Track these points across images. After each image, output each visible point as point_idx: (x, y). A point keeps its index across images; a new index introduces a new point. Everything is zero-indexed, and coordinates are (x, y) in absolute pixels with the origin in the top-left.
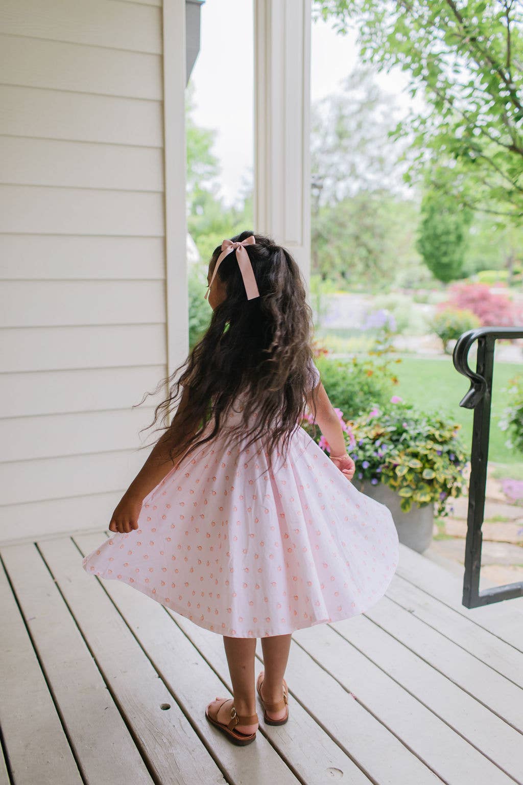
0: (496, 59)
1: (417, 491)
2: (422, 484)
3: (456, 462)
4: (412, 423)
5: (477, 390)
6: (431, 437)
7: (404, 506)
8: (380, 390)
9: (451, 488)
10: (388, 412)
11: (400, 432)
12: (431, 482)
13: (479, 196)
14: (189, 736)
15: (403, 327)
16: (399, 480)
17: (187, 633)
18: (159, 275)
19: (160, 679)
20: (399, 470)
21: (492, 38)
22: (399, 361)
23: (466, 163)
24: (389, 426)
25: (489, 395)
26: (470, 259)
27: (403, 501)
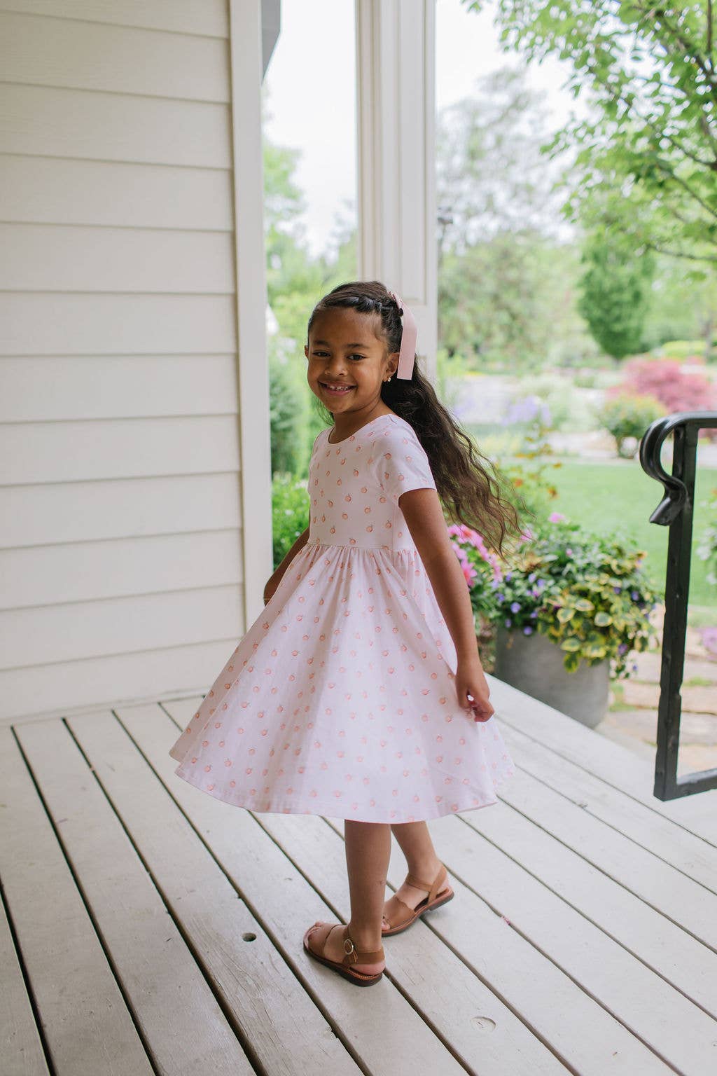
0: (692, 40)
1: (587, 643)
2: (593, 633)
3: (641, 603)
4: (579, 549)
5: (673, 500)
6: (605, 569)
7: (569, 664)
8: (534, 505)
9: (634, 638)
10: (545, 536)
11: (562, 562)
12: (605, 631)
13: (668, 234)
14: (283, 976)
15: (560, 420)
16: (562, 628)
17: (277, 838)
18: (230, 348)
19: (240, 900)
20: (562, 615)
21: (685, 12)
22: (558, 466)
23: (650, 188)
24: (547, 554)
25: (690, 507)
26: (652, 326)
27: (567, 657)
